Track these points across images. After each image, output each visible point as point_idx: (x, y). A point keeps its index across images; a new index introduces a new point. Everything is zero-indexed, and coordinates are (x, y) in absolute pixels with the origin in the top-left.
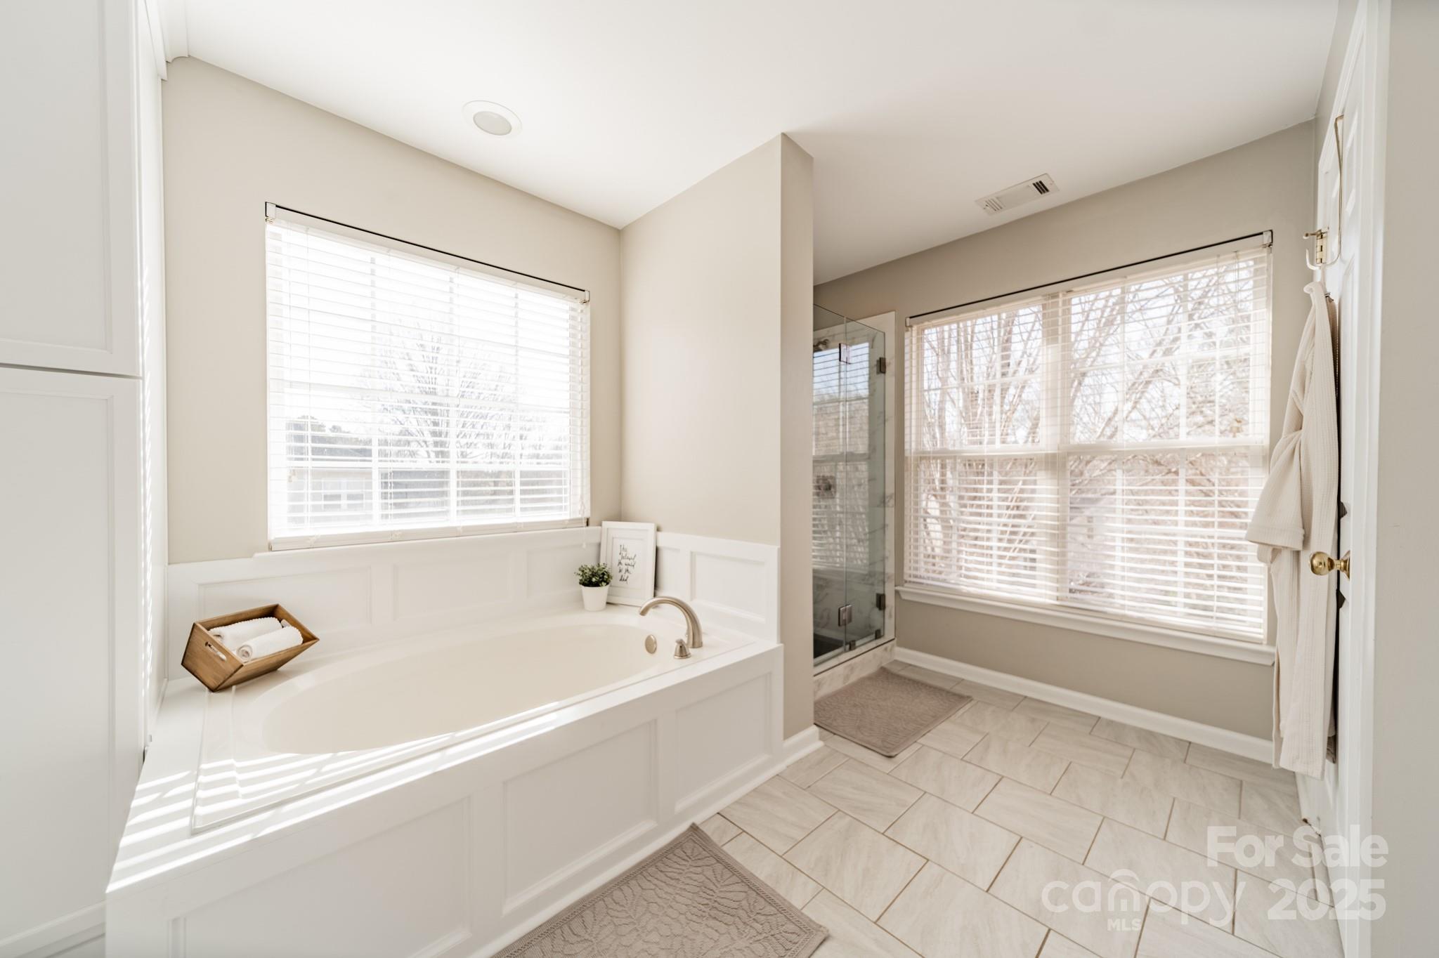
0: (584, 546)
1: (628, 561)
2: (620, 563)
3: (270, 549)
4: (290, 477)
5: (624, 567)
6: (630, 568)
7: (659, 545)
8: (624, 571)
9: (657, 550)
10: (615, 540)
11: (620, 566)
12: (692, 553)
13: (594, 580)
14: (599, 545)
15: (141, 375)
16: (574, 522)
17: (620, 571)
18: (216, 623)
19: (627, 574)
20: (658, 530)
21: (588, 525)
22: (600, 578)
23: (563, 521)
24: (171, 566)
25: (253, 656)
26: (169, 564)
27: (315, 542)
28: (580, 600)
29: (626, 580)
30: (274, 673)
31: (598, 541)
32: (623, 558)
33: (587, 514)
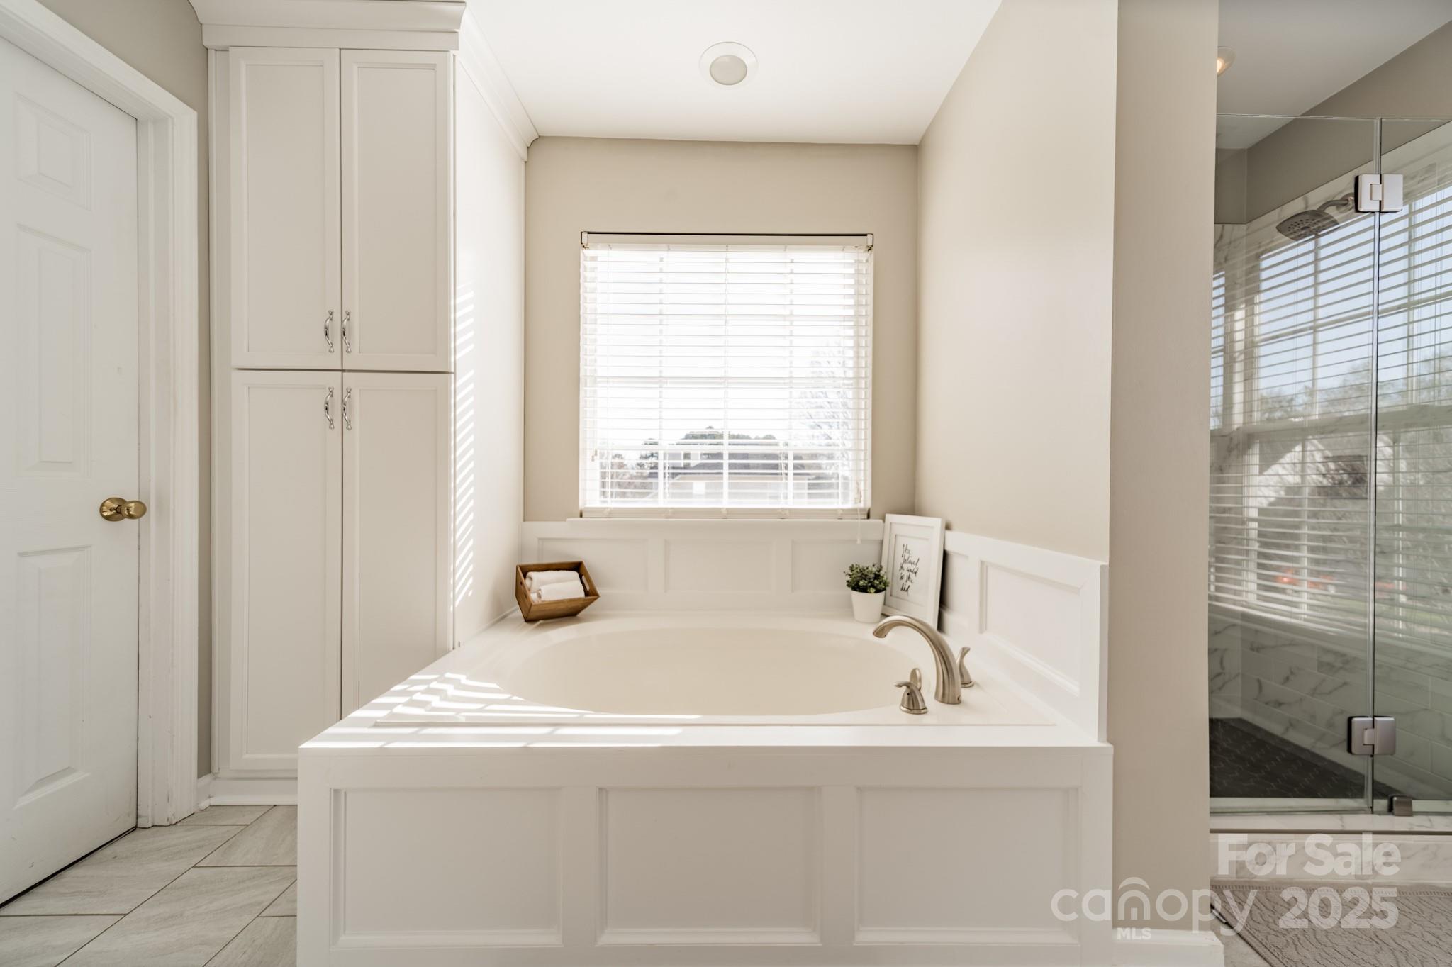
0: (859, 542)
1: (910, 566)
2: (902, 567)
3: (581, 516)
4: (593, 457)
5: (906, 574)
6: (912, 576)
7: (948, 548)
8: (905, 578)
9: (946, 555)
10: (898, 538)
11: (902, 571)
12: (982, 563)
13: (861, 583)
14: (882, 542)
15: (453, 371)
16: (852, 512)
17: (902, 578)
18: (533, 568)
19: (908, 583)
20: (948, 527)
21: (868, 517)
22: (869, 582)
23: (836, 510)
24: (527, 523)
25: (543, 599)
26: (524, 520)
27: (610, 513)
28: (850, 606)
29: (907, 590)
30: (574, 618)
31: (880, 538)
32: (905, 561)
33: (869, 505)
